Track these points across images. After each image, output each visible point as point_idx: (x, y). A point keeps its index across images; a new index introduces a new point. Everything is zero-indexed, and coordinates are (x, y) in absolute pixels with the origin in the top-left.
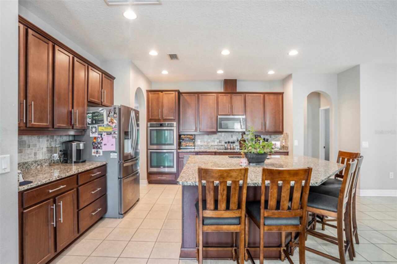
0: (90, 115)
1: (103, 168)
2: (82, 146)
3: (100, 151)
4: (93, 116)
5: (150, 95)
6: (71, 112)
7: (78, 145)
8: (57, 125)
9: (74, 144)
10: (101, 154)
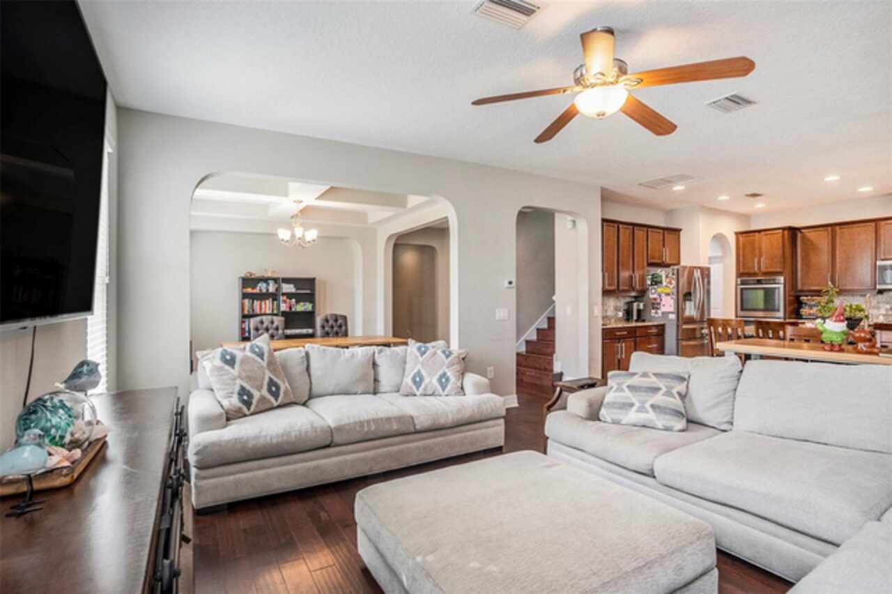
0: (650, 277)
1: (661, 328)
2: (641, 306)
3: (659, 312)
4: (652, 278)
5: (741, 239)
6: (632, 277)
7: (638, 305)
8: (621, 288)
9: (635, 305)
10: (660, 315)
